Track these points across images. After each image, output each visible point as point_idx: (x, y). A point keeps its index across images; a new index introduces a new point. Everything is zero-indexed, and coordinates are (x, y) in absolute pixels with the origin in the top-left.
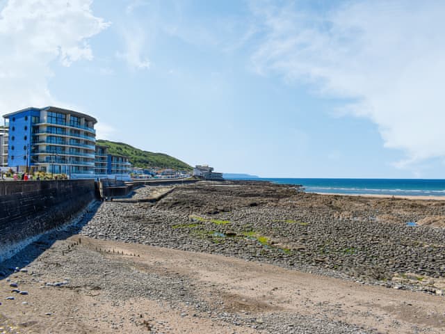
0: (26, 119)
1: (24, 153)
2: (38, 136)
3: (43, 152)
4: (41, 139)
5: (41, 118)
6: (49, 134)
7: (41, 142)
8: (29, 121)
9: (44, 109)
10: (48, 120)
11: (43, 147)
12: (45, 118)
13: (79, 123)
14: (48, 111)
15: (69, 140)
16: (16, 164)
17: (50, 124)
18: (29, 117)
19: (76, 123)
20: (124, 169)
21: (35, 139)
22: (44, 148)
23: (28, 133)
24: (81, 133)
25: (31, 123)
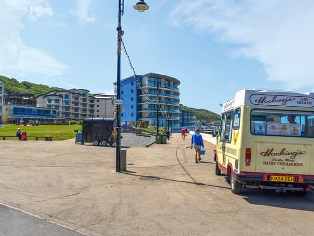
0: (132, 84)
1: (131, 111)
2: (141, 97)
3: (146, 109)
4: (143, 99)
5: (143, 83)
6: (150, 95)
7: (144, 102)
8: (135, 86)
9: (145, 76)
10: (149, 84)
11: (145, 105)
12: (147, 82)
13: (169, 85)
14: (149, 77)
15: (164, 100)
16: (125, 120)
17: (150, 87)
18: (135, 83)
19: (167, 85)
20: (192, 122)
21: (139, 100)
22: (146, 107)
23: (134, 95)
24: (171, 93)
25: (137, 87)
